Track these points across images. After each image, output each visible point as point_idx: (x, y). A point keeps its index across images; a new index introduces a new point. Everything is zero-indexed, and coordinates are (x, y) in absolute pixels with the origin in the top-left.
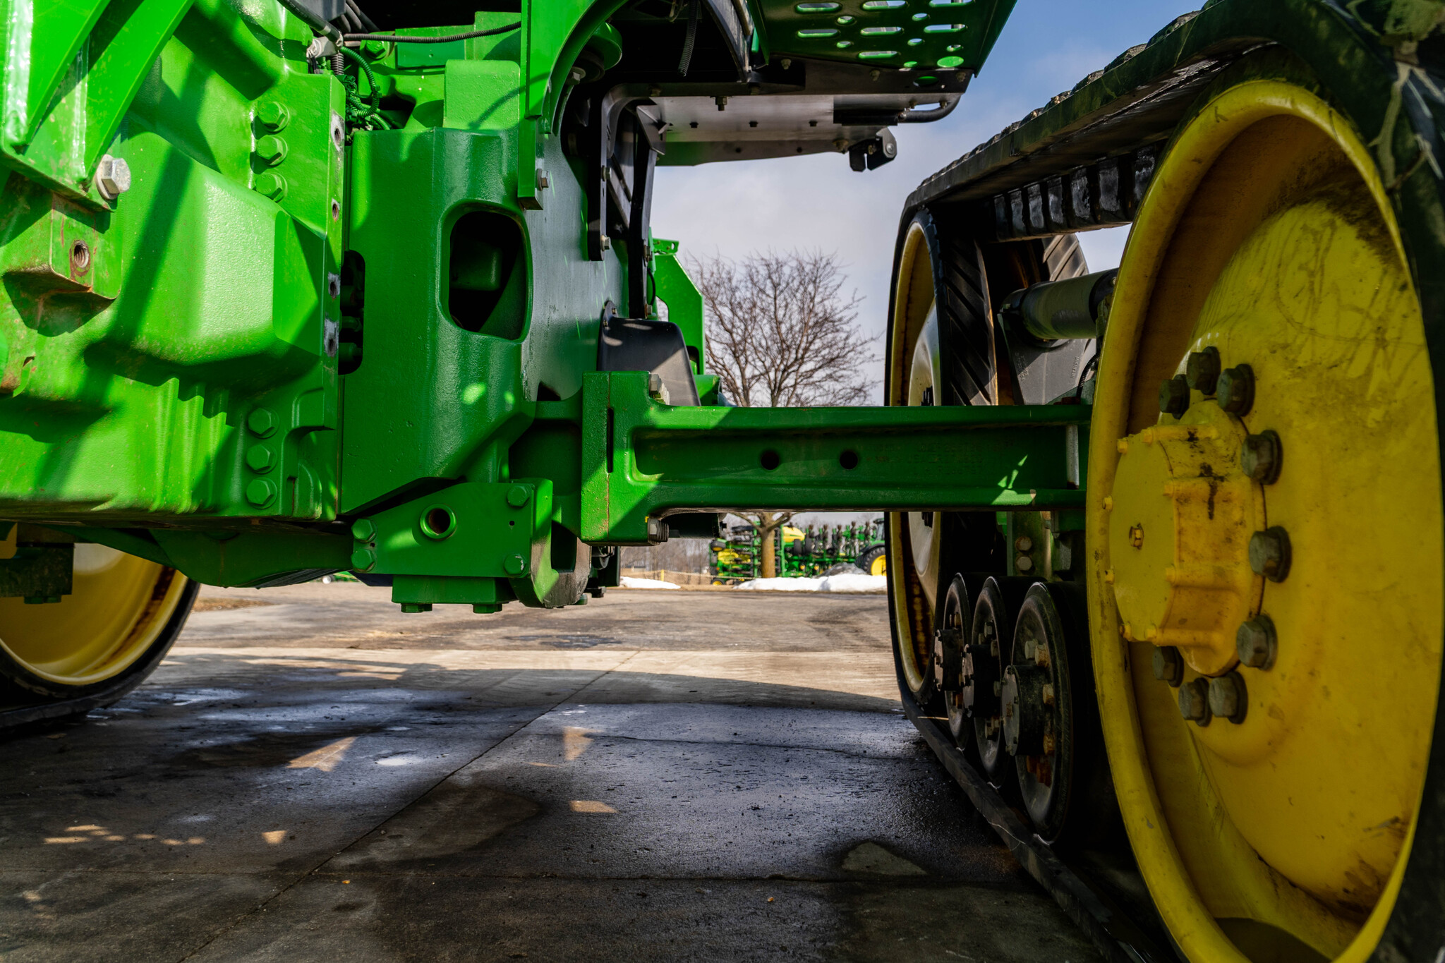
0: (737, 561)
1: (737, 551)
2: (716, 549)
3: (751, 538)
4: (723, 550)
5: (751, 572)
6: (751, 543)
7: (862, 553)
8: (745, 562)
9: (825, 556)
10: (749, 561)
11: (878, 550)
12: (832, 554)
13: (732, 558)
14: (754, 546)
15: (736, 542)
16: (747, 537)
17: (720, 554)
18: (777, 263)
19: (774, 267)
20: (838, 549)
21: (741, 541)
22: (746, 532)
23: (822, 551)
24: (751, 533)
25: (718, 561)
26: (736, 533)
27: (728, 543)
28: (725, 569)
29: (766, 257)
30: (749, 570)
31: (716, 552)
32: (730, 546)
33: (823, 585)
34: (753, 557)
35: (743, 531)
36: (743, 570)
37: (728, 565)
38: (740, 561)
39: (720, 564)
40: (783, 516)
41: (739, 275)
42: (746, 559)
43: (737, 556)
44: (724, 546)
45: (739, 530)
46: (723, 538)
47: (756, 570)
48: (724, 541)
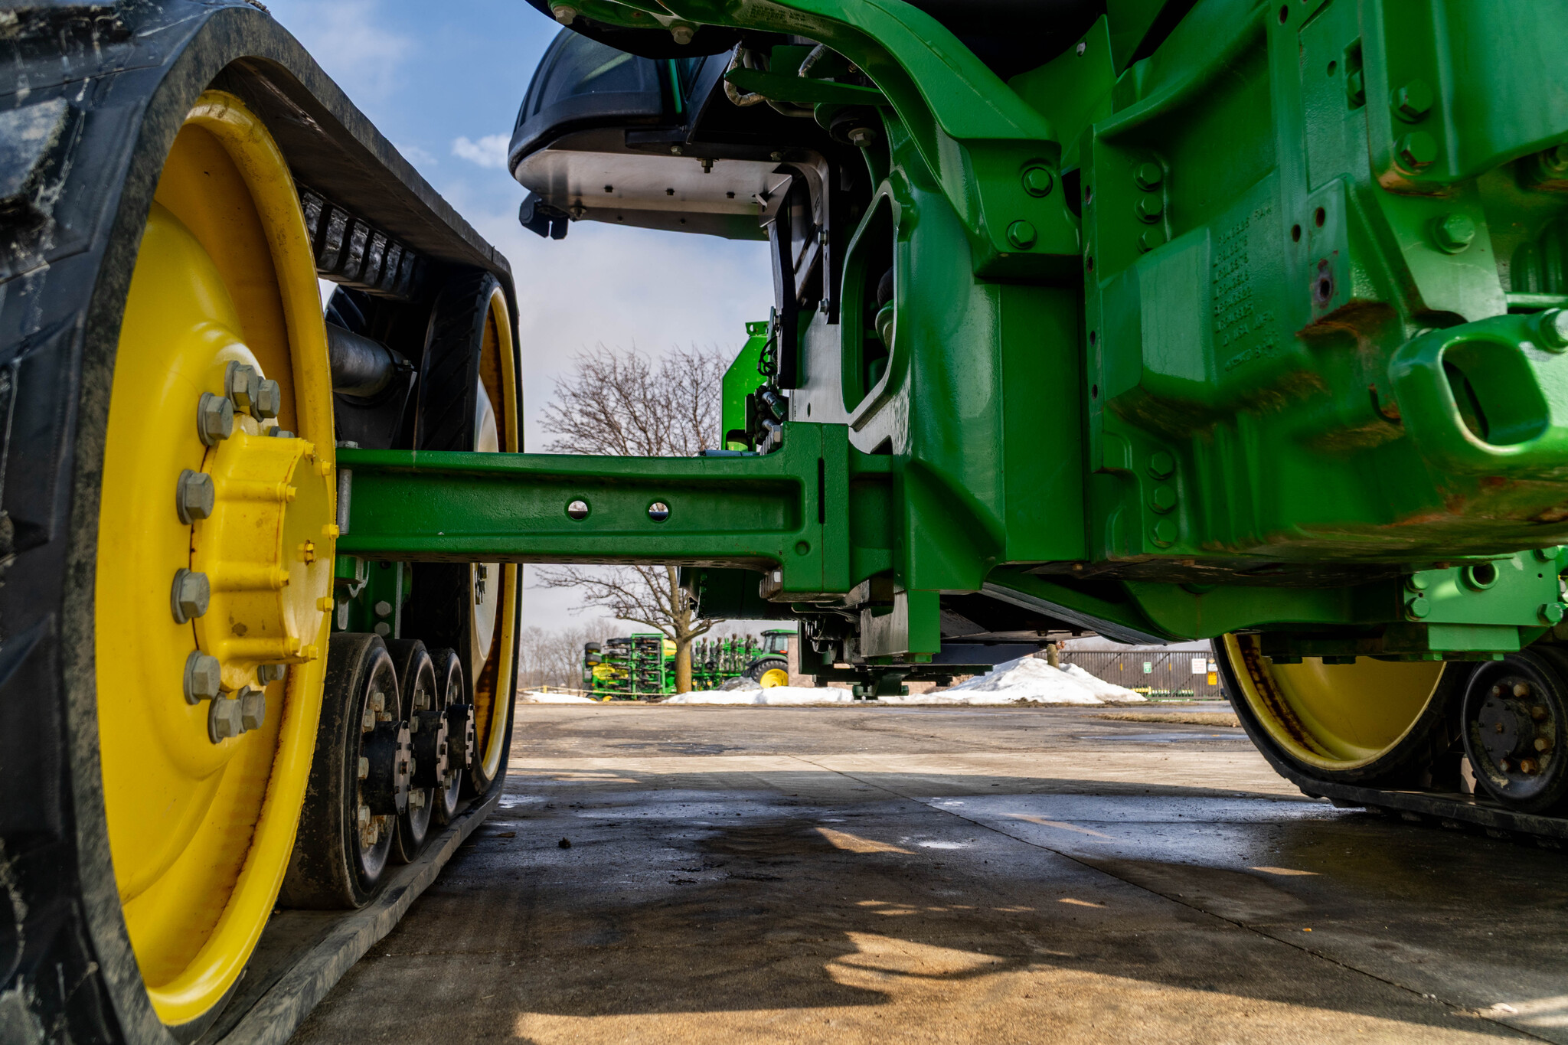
0: (614, 676)
1: (614, 666)
2: (590, 664)
3: (627, 651)
4: (598, 664)
5: (629, 688)
6: (628, 657)
7: (747, 668)
8: (622, 677)
9: (704, 670)
10: (627, 676)
11: (767, 663)
12: (710, 669)
13: (609, 673)
14: (632, 660)
15: (613, 656)
16: (624, 651)
17: (595, 669)
18: (701, 359)
19: (696, 362)
20: (717, 663)
21: (617, 655)
22: (623, 645)
23: (700, 665)
24: (629, 646)
25: (593, 676)
26: (614, 646)
27: (604, 657)
28: (600, 685)
29: (688, 352)
30: (626, 686)
31: (592, 667)
32: (607, 660)
33: (758, 698)
34: (631, 673)
35: (620, 644)
36: (620, 686)
37: (604, 681)
38: (618, 676)
39: (595, 680)
40: (701, 626)
41: (655, 371)
42: (623, 674)
43: (613, 671)
44: (600, 659)
45: (616, 642)
46: (599, 651)
47: (634, 686)
48: (600, 655)
